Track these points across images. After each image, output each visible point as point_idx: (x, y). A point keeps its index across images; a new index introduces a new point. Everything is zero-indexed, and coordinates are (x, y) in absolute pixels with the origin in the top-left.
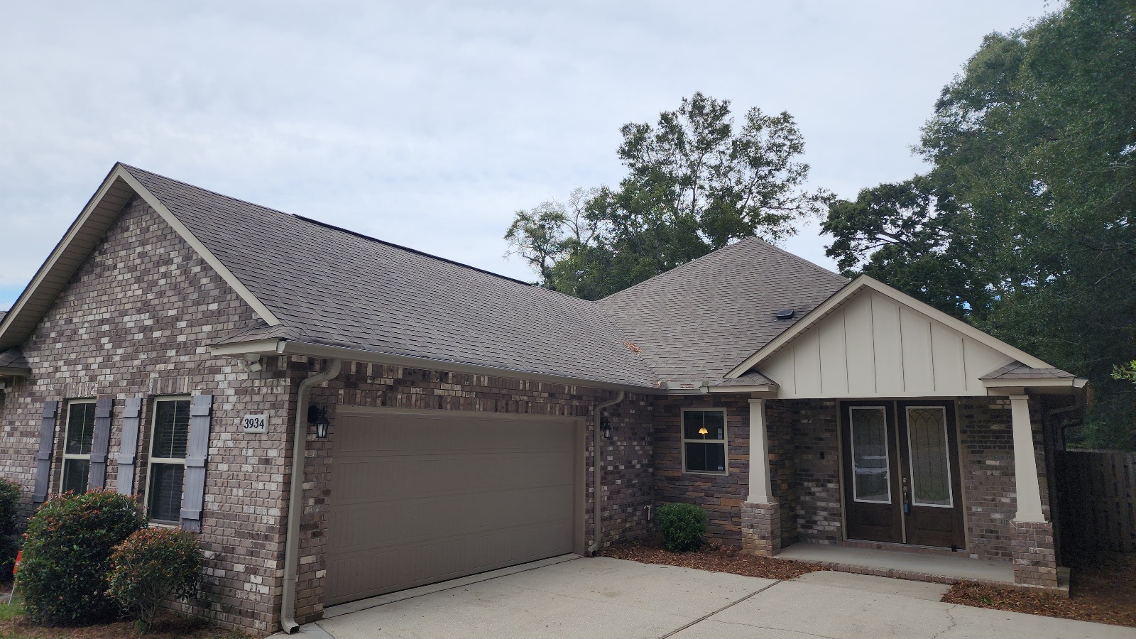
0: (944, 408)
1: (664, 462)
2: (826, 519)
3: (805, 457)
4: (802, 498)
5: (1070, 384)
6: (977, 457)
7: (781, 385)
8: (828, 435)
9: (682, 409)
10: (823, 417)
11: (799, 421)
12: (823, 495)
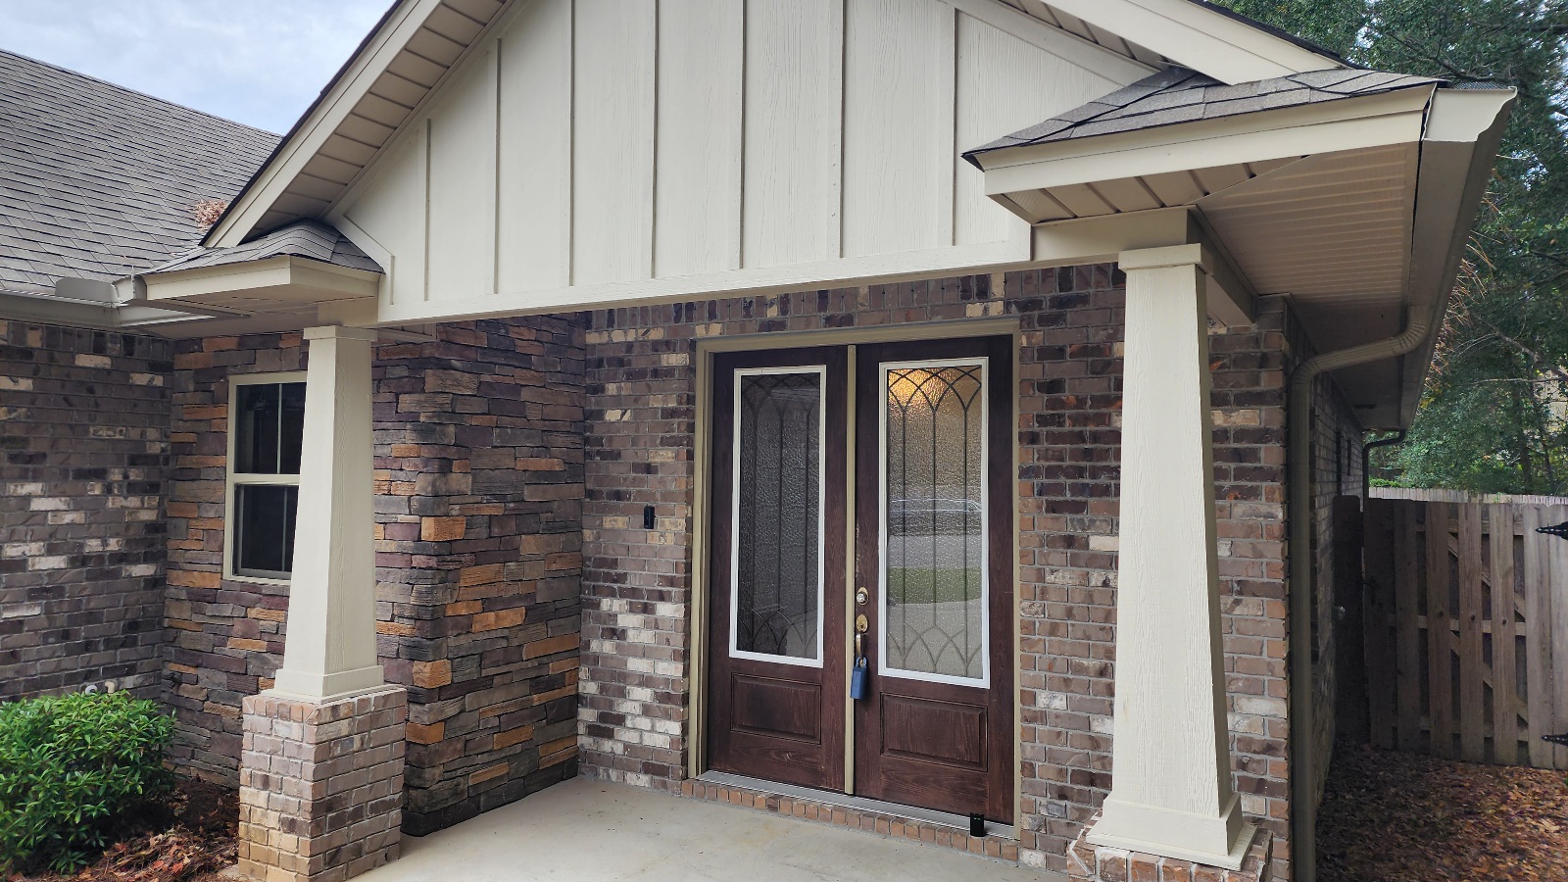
0: (983, 362)
1: (186, 545)
2: (646, 711)
3: (608, 522)
4: (595, 646)
5: (1403, 130)
6: (1065, 524)
7: (387, 270)
8: (665, 456)
9: (231, 378)
10: (657, 402)
11: (600, 415)
12: (646, 637)
